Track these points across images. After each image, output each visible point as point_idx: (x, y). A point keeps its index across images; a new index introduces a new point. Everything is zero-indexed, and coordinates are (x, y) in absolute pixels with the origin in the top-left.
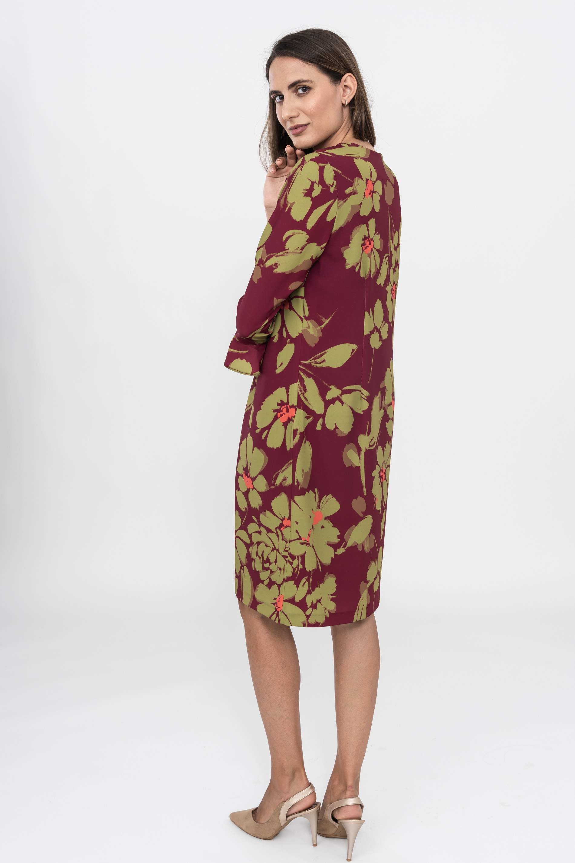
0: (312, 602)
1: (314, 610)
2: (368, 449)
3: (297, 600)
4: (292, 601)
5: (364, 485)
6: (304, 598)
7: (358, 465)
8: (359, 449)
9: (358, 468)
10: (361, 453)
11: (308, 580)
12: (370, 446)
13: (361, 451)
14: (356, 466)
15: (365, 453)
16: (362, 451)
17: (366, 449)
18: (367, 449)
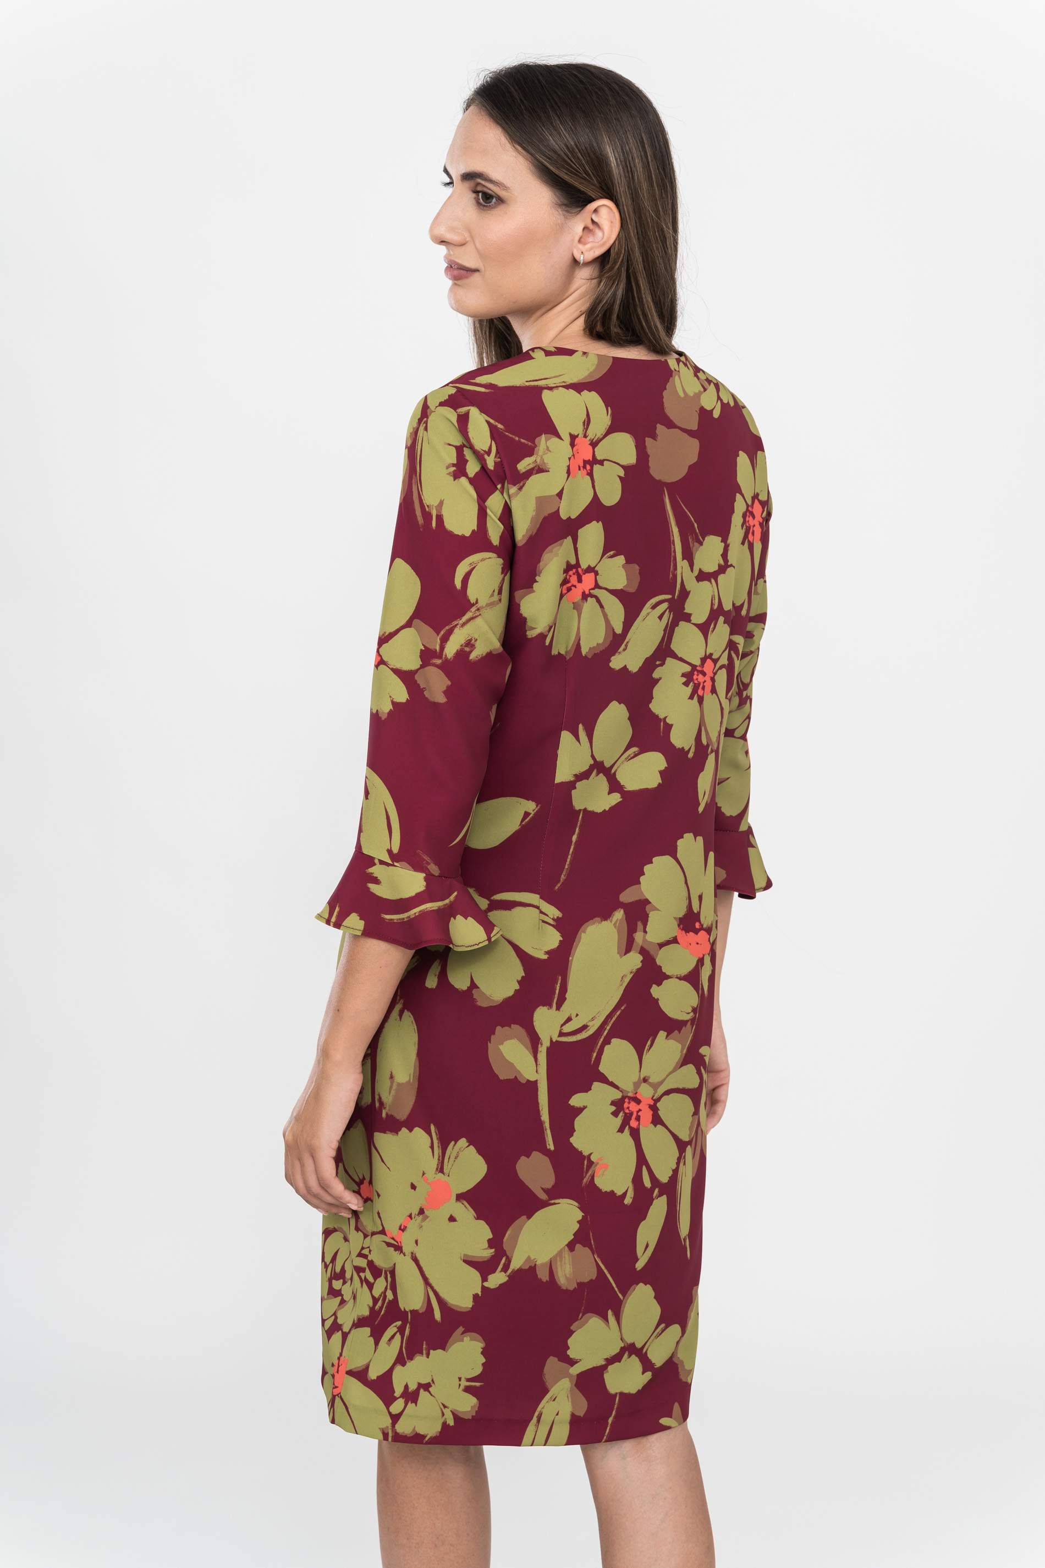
0: (406, 1387)
1: (411, 1406)
2: (557, 1041)
3: (373, 1374)
4: (360, 1375)
5: (547, 1125)
6: (389, 1373)
7: (532, 1079)
8: (534, 1041)
9: (533, 1085)
10: (540, 1049)
11: (401, 1330)
12: (561, 1034)
13: (540, 1045)
14: (528, 1080)
15: (548, 1049)
16: (542, 1044)
17: (551, 1040)
18: (554, 1041)
